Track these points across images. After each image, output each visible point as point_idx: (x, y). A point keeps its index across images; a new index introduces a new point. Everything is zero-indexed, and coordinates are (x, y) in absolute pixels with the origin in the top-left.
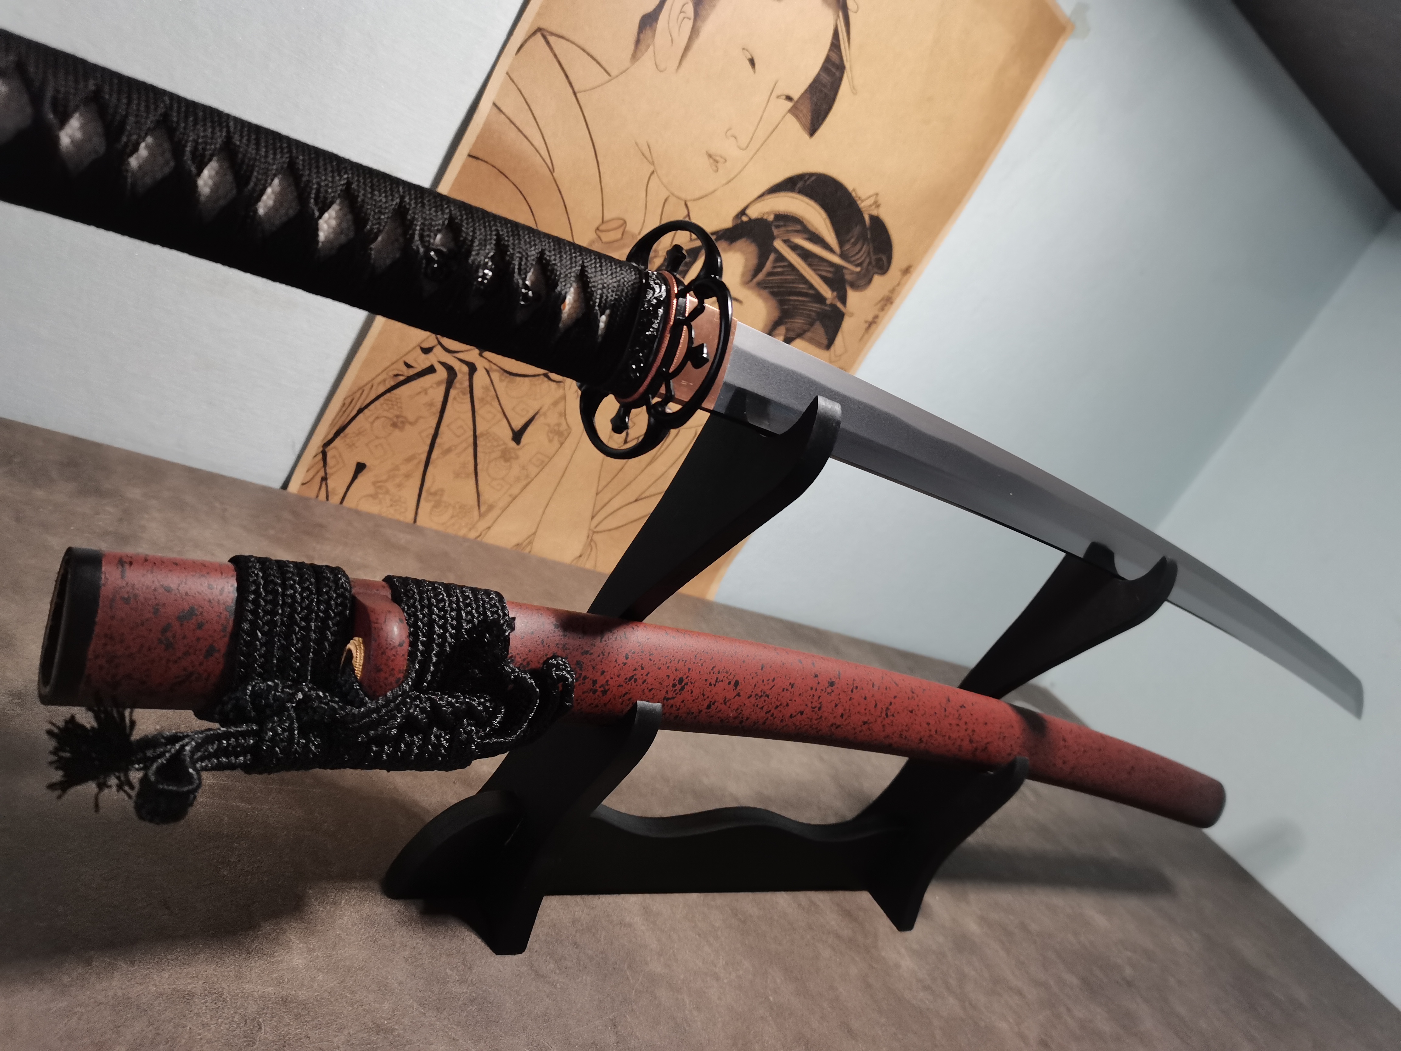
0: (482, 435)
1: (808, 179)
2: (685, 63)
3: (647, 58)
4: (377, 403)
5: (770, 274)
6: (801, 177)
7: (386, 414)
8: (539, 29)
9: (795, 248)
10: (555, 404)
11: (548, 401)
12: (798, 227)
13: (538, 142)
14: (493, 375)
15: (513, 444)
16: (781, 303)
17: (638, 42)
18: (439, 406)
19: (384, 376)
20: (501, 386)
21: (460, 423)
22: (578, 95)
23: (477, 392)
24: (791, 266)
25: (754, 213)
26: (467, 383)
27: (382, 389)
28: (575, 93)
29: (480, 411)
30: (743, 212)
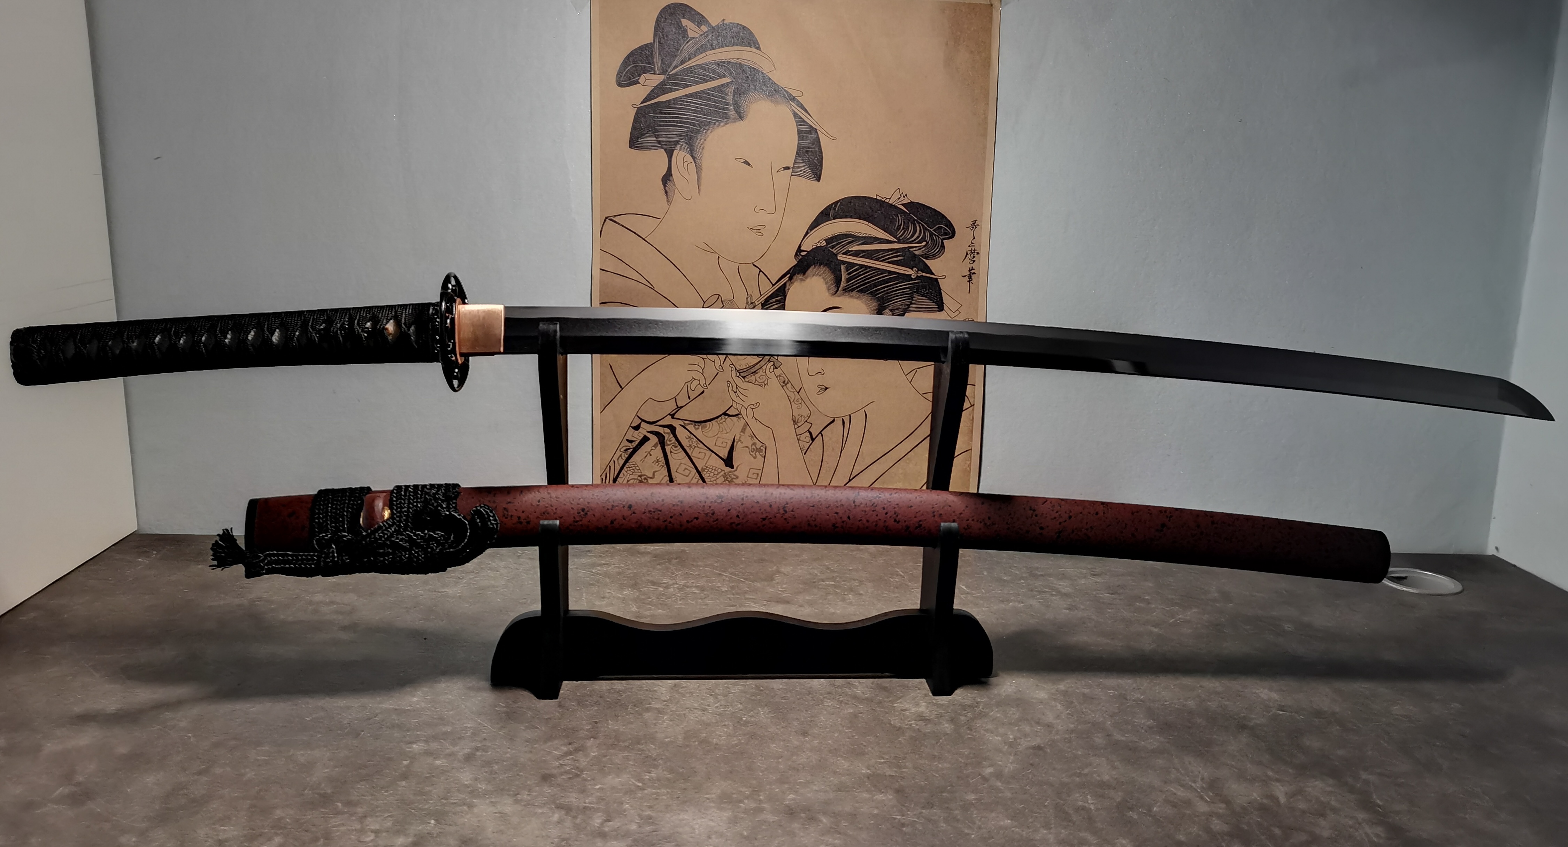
0: (703, 470)
1: (836, 206)
2: (702, 188)
3: (677, 198)
4: (623, 471)
5: (848, 280)
6: (829, 207)
7: (632, 477)
8: (606, 218)
9: (856, 254)
10: (743, 431)
11: (737, 432)
12: (850, 239)
13: (636, 276)
14: (689, 427)
15: (728, 469)
16: (873, 294)
17: (666, 192)
18: (663, 460)
19: (618, 453)
20: (698, 433)
21: (683, 467)
22: (646, 239)
23: (685, 443)
24: (861, 266)
25: (808, 246)
26: (674, 440)
27: (622, 462)
28: (644, 239)
29: (694, 454)
30: (799, 250)
